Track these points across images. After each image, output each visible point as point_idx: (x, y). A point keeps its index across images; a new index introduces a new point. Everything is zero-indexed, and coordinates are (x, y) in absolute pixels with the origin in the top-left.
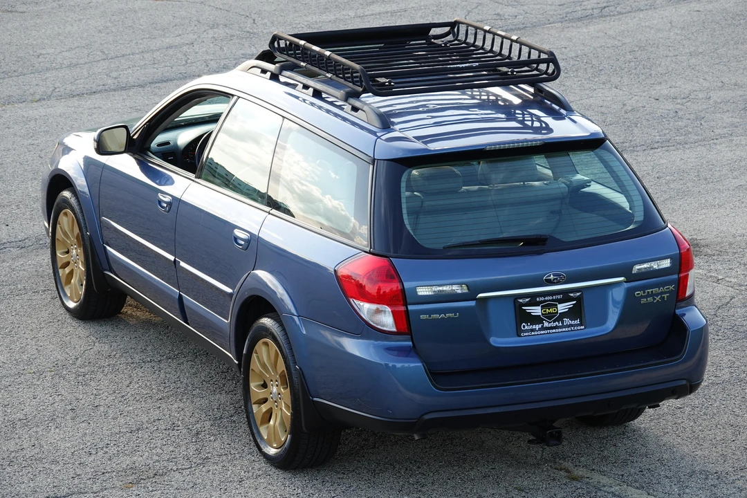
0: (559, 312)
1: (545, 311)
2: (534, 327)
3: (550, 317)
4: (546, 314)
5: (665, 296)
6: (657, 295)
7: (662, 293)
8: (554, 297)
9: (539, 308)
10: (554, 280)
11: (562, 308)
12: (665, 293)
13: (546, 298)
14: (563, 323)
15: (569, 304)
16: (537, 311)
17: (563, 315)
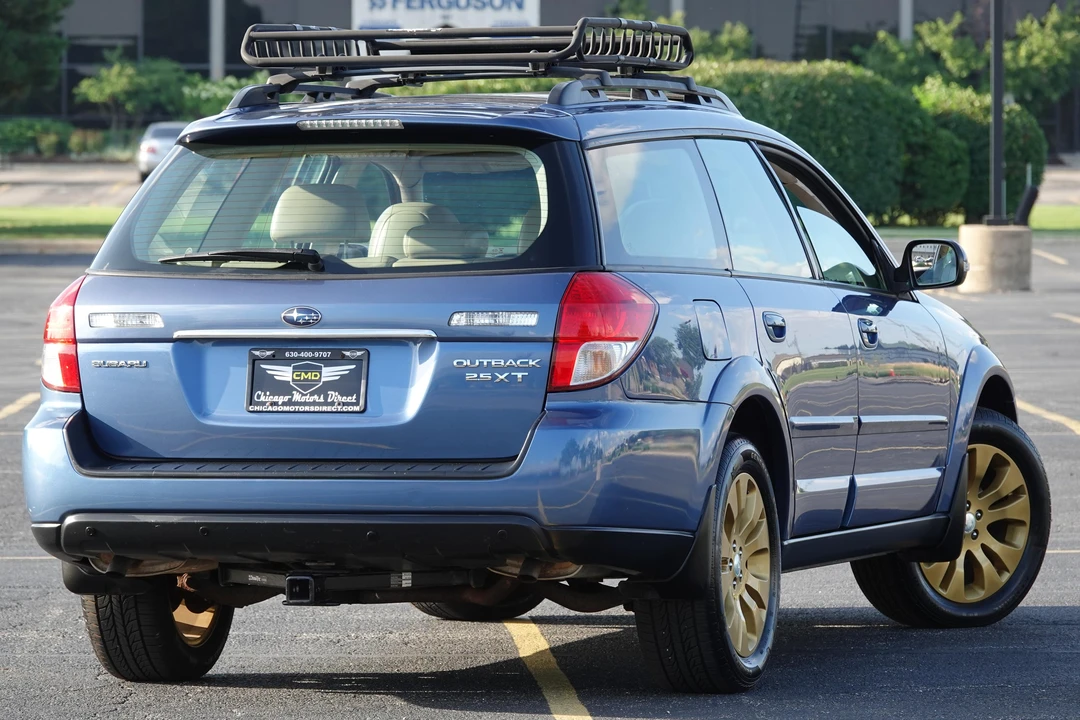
0: (323, 380)
1: (300, 376)
2: (276, 399)
3: (305, 386)
4: (300, 380)
5: (520, 375)
6: (502, 370)
7: (511, 368)
8: (317, 355)
9: (290, 369)
10: (298, 318)
11: (330, 373)
12: (519, 369)
13: (302, 355)
14: (326, 398)
15: (344, 369)
16: (284, 373)
17: (330, 386)
